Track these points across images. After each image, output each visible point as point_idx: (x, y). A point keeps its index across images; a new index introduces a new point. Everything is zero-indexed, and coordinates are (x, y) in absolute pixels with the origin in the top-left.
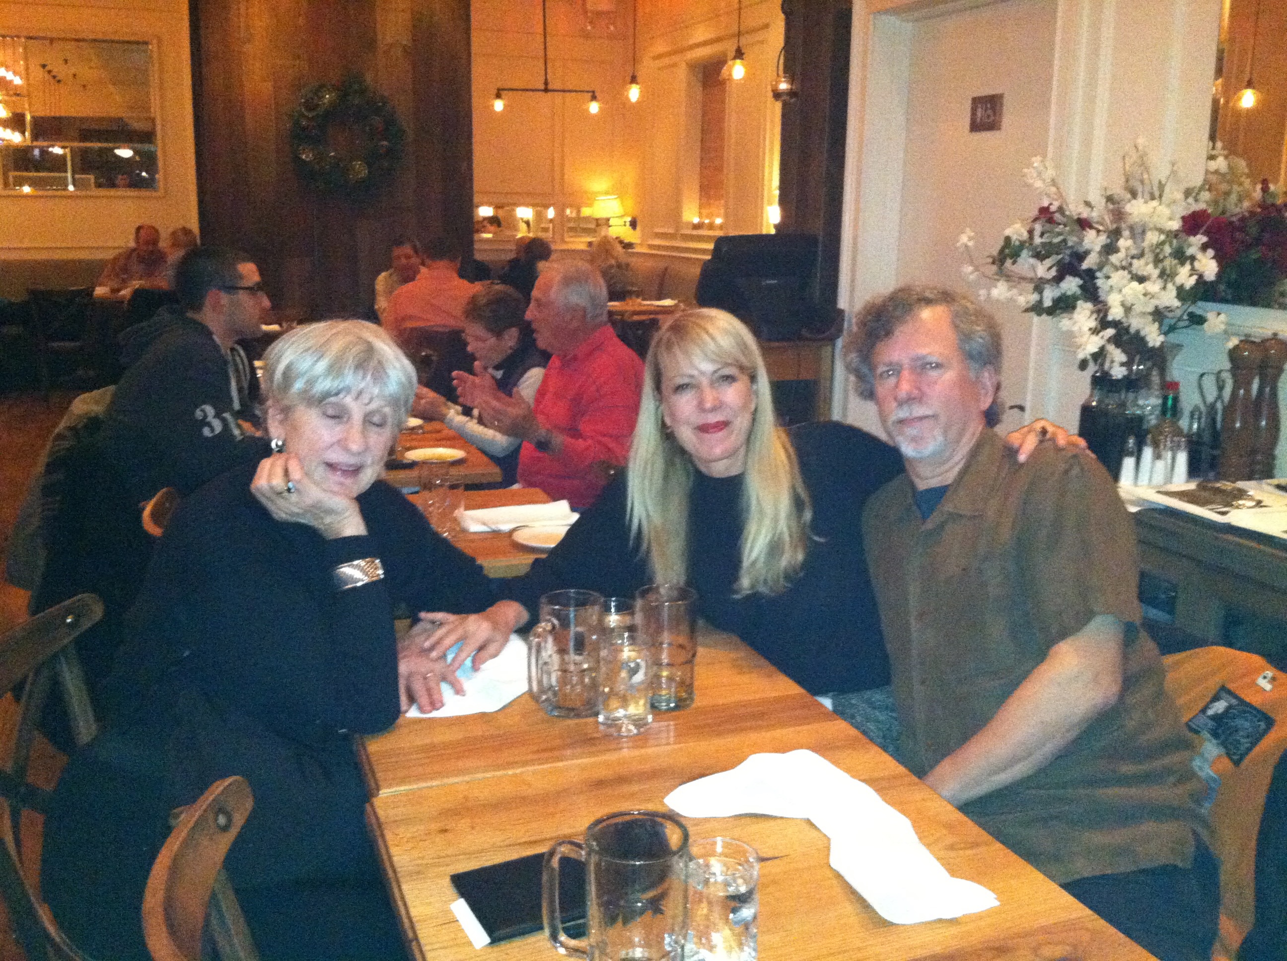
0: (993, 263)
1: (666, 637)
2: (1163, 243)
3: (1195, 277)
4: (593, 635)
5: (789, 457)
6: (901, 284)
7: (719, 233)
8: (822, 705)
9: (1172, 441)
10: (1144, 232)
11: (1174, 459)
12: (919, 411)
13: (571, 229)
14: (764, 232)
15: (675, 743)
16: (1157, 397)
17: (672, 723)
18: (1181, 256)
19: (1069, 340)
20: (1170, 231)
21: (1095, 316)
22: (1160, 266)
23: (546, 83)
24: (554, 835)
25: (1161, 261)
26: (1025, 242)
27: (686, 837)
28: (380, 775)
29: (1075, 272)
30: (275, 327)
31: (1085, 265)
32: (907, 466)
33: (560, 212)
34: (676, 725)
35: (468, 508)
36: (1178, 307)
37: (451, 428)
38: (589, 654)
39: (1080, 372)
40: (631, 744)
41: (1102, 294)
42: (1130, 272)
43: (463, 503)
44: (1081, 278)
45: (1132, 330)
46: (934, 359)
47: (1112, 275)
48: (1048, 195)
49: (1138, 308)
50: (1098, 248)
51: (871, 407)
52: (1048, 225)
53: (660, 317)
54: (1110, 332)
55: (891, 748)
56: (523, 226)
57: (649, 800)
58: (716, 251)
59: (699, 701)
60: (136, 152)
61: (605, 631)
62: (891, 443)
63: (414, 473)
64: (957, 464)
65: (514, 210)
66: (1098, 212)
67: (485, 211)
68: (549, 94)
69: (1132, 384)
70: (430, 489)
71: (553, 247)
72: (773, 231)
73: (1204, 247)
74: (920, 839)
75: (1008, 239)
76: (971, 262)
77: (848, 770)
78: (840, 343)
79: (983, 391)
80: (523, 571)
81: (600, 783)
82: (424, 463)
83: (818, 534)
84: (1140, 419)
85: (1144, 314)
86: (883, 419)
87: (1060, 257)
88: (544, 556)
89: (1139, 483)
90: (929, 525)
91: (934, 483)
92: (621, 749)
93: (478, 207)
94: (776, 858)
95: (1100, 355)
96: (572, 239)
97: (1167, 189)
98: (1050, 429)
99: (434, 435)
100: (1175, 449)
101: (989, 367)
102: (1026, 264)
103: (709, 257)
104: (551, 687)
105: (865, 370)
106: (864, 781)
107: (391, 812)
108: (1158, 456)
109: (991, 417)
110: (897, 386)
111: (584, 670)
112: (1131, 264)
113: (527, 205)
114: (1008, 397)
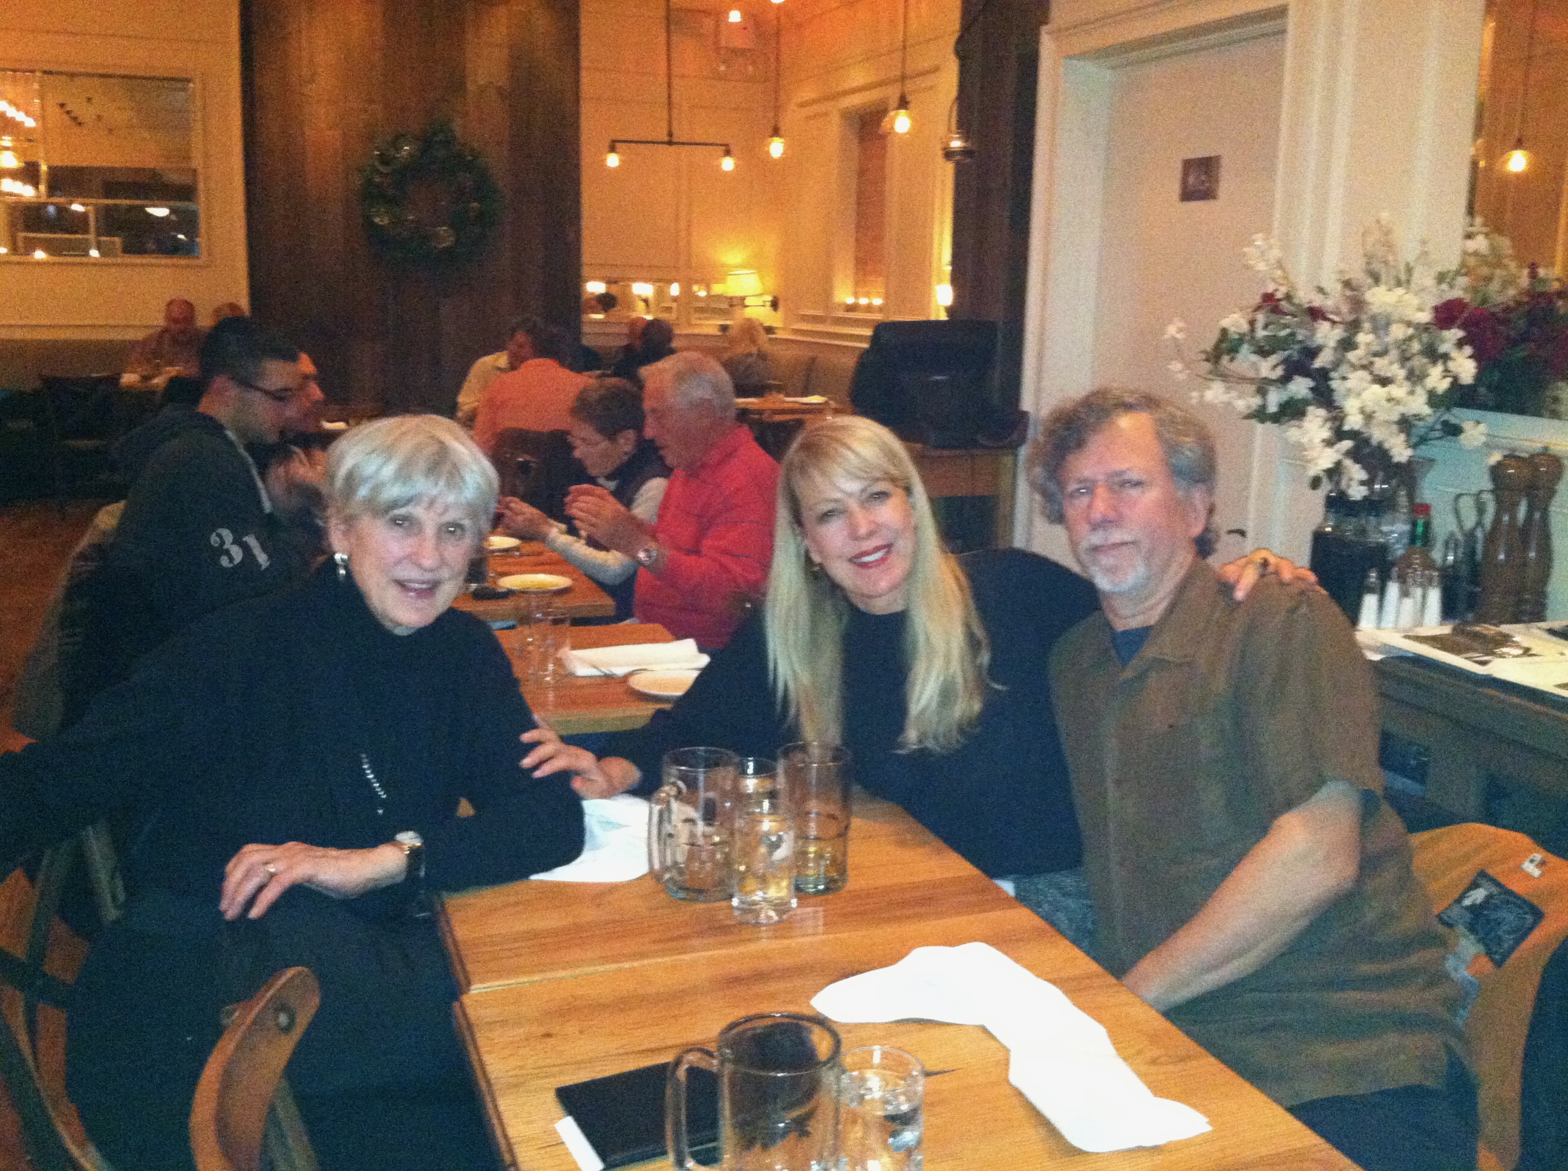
0: (1207, 360)
1: (814, 806)
2: (1410, 338)
3: (1449, 380)
4: (726, 802)
5: (961, 588)
6: (1095, 387)
7: (878, 317)
8: (999, 890)
9: (1422, 576)
10: (1388, 324)
11: (1424, 597)
12: (1117, 536)
13: (701, 310)
14: (933, 318)
15: (823, 934)
16: (1405, 522)
17: (821, 909)
18: (1433, 355)
19: (1297, 453)
20: (1418, 324)
21: (1329, 425)
22: (1408, 364)
23: (670, 134)
24: (679, 1041)
25: (1408, 359)
26: (1244, 335)
27: (837, 1043)
28: (469, 967)
29: (1306, 373)
30: (340, 425)
31: (1318, 363)
32: (1104, 604)
33: (687, 291)
34: (824, 911)
35: (574, 647)
36: (1430, 415)
37: (554, 550)
38: (721, 824)
39: (1311, 491)
40: (771, 934)
41: (1336, 396)
42: (1371, 373)
43: (568, 641)
44: (1314, 379)
45: (1374, 442)
46: (1134, 476)
47: (1350, 376)
48: (1274, 280)
49: (1380, 416)
50: (1332, 344)
51: (1059, 530)
52: (1273, 317)
53: (806, 417)
54: (1347, 444)
55: (1086, 943)
56: (641, 305)
57: (791, 1002)
58: (875, 339)
59: (854, 883)
60: (173, 211)
61: (741, 798)
62: (1084, 575)
63: (508, 604)
64: (1162, 599)
65: (629, 286)
66: (1333, 300)
67: (595, 287)
68: (674, 147)
69: (1375, 506)
70: (528, 624)
71: (677, 331)
72: (943, 317)
73: (1460, 344)
74: (1117, 1049)
75: (1224, 332)
76: (1182, 359)
77: (1030, 967)
78: (1024, 452)
79: (1193, 515)
80: (639, 724)
81: (734, 981)
82: (524, 592)
83: (997, 681)
84: (1383, 549)
85: (1387, 422)
86: (1074, 544)
87: (1287, 353)
88: (667, 706)
89: (1383, 625)
90: (1128, 674)
91: (1135, 623)
92: (759, 939)
93: (587, 281)
94: (945, 1072)
95: (1335, 472)
96: (699, 322)
97: (1416, 275)
98: (1272, 560)
99: (531, 558)
100: (1425, 585)
101: (1200, 485)
102: (1246, 361)
103: (865, 345)
104: (675, 863)
105: (1052, 487)
106: (1049, 981)
107: (482, 1012)
108: (1405, 594)
109: (1204, 545)
110: (1090, 506)
111: (715, 844)
112: (1372, 363)
113: (646, 280)
114: (1223, 521)
